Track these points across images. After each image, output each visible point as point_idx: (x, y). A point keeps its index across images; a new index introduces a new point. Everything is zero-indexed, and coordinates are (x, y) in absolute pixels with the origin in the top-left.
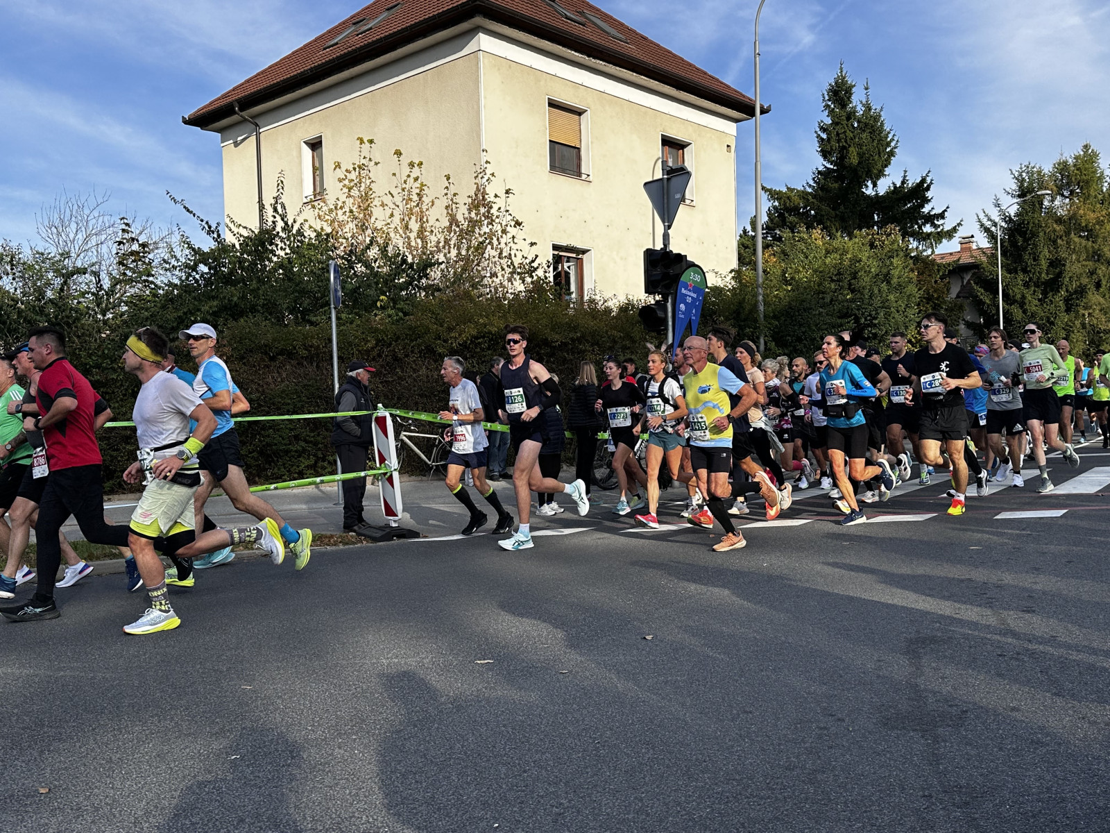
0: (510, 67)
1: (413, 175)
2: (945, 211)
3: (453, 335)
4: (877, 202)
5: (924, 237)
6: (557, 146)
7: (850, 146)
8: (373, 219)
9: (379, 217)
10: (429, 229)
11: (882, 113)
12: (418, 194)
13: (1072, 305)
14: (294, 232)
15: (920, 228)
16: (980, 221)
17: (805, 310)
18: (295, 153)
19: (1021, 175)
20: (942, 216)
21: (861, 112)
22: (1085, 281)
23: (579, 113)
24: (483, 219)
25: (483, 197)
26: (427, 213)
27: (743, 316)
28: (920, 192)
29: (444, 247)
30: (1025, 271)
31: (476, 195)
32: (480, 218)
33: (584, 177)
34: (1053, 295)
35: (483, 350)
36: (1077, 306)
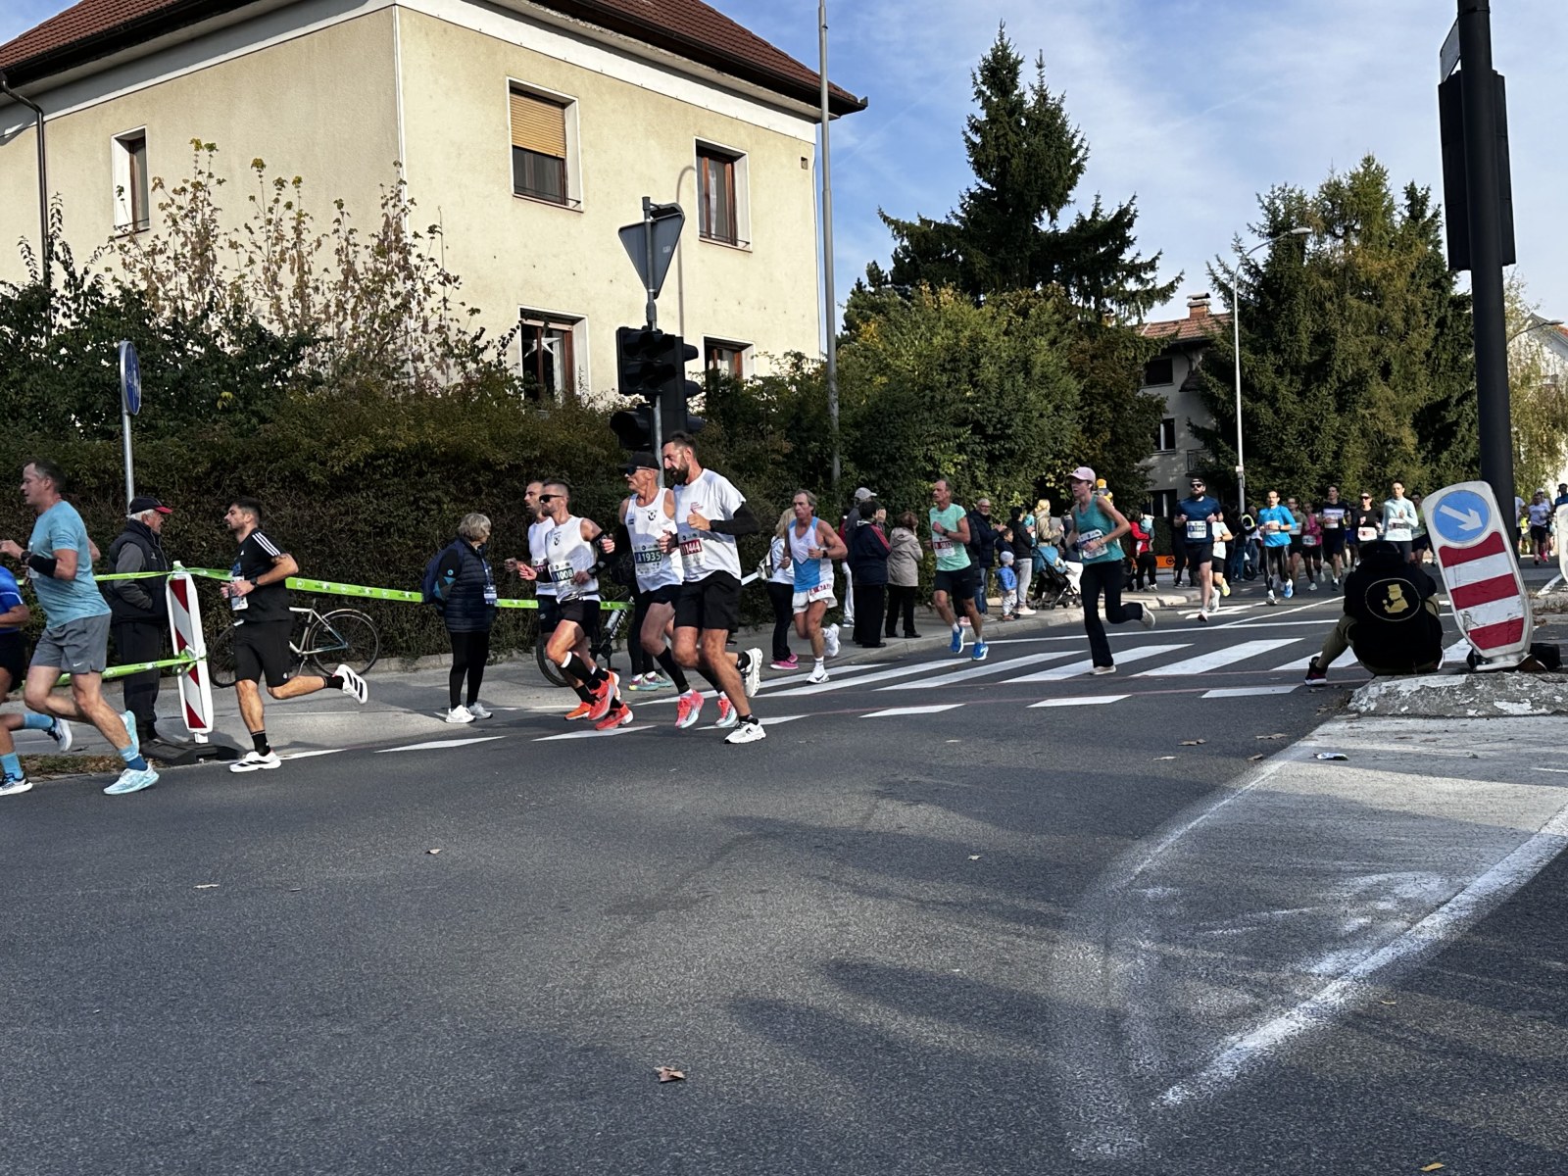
0: (445, 31)
1: (283, 201)
2: (1156, 258)
3: (334, 453)
4: (1057, 244)
5: (1129, 298)
6: (527, 155)
7: (1013, 156)
8: (217, 269)
9: (228, 265)
10: (311, 284)
11: (1063, 105)
12: (296, 229)
13: (1347, 401)
14: (86, 288)
15: (1120, 283)
16: (1213, 274)
17: (898, 415)
18: (100, 156)
19: (1274, 203)
20: (1151, 266)
21: (1032, 104)
22: (1365, 364)
23: (563, 104)
24: (396, 270)
25: (397, 236)
26: (310, 258)
27: (805, 423)
28: (1117, 229)
29: (336, 314)
30: (1277, 350)
31: (385, 233)
32: (393, 270)
33: (571, 204)
34: (1319, 387)
35: (385, 476)
36: (1354, 402)
